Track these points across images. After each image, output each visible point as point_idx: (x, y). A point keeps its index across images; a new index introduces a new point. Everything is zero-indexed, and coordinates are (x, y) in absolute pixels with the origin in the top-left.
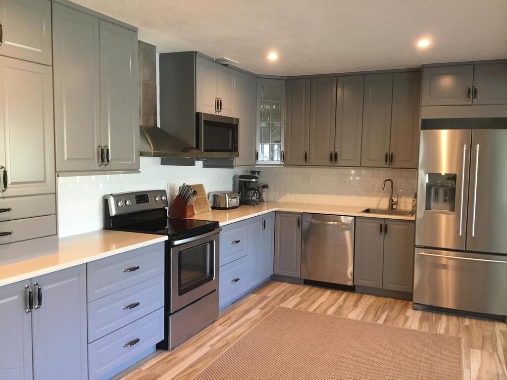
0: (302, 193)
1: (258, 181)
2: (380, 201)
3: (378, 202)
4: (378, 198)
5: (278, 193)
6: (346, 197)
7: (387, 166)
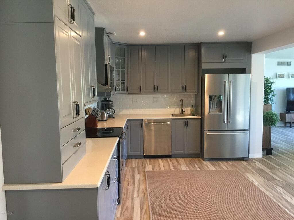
0: (133, 109)
1: (113, 104)
2: (175, 110)
3: (174, 111)
4: (174, 109)
5: (118, 110)
6: (158, 109)
7: (183, 92)
